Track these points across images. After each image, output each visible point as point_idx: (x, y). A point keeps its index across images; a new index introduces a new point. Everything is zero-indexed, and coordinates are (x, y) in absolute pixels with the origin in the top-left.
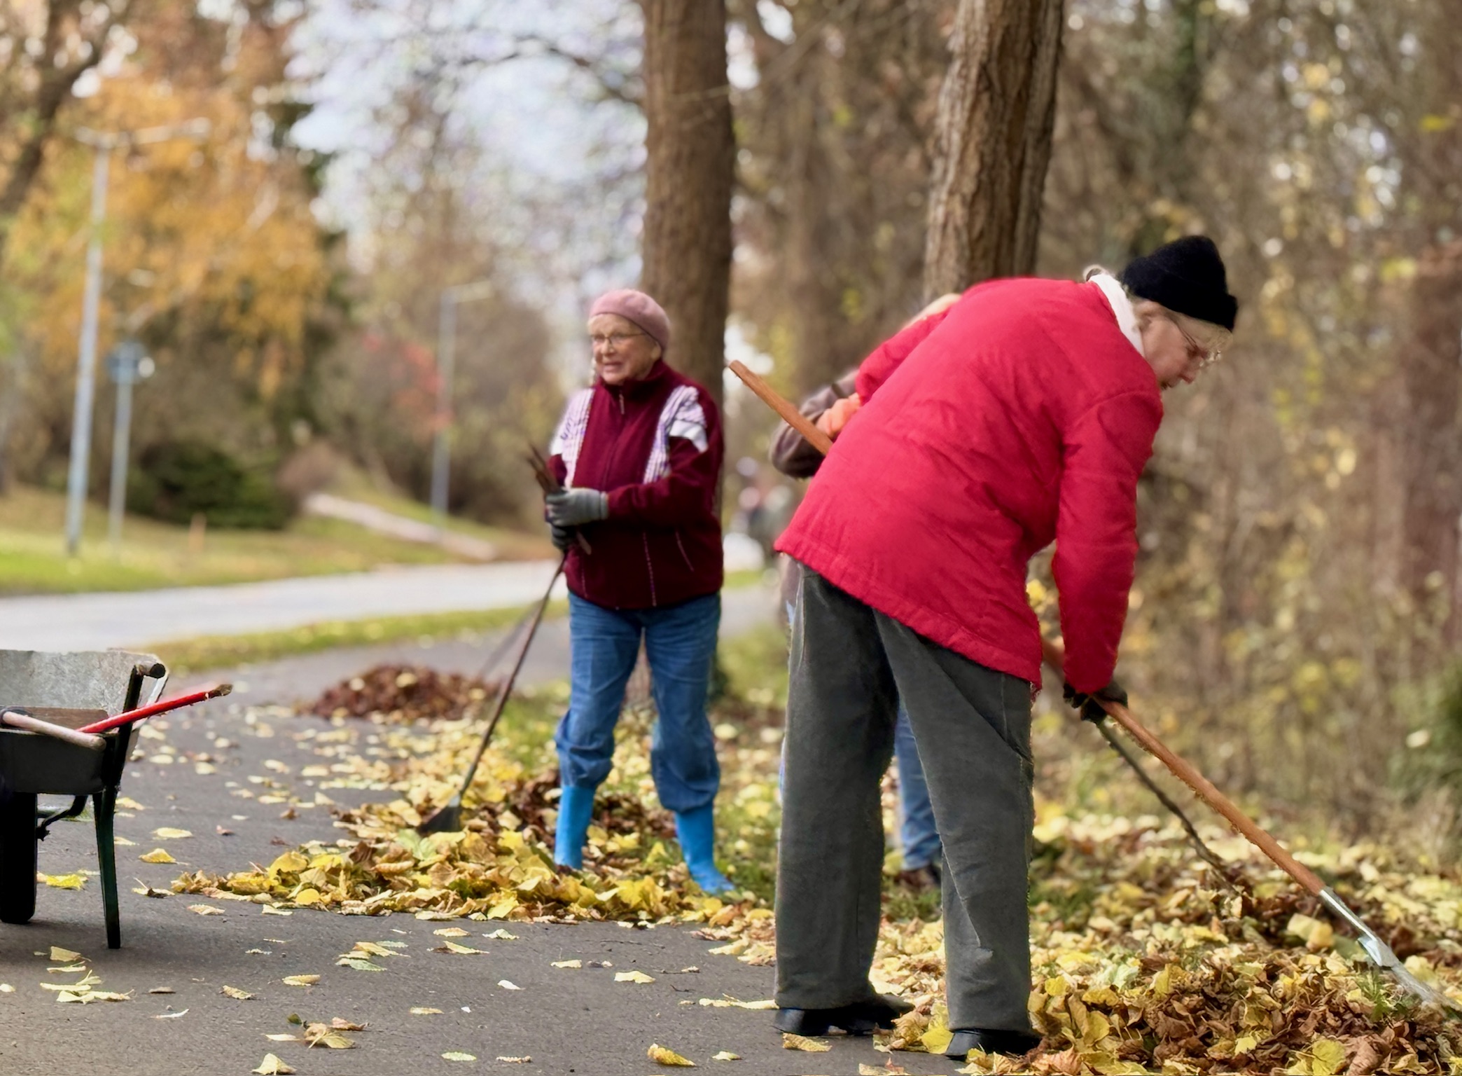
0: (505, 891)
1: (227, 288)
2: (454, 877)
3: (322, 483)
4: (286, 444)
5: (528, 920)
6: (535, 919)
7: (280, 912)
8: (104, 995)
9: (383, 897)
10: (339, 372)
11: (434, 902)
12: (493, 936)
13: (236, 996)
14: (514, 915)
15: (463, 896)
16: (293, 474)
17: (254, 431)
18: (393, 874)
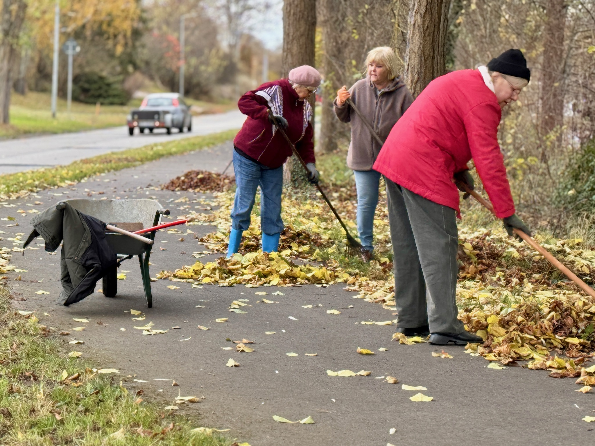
0: (275, 275)
1: (103, 17)
2: (256, 270)
3: (140, 87)
4: (125, 72)
5: (284, 286)
6: (287, 285)
7: (198, 287)
8: (159, 331)
9: (232, 279)
10: (143, 46)
11: (250, 280)
12: (276, 294)
13: (203, 329)
14: (279, 284)
15: (261, 277)
16: (129, 84)
17: (113, 68)
18: (234, 270)
